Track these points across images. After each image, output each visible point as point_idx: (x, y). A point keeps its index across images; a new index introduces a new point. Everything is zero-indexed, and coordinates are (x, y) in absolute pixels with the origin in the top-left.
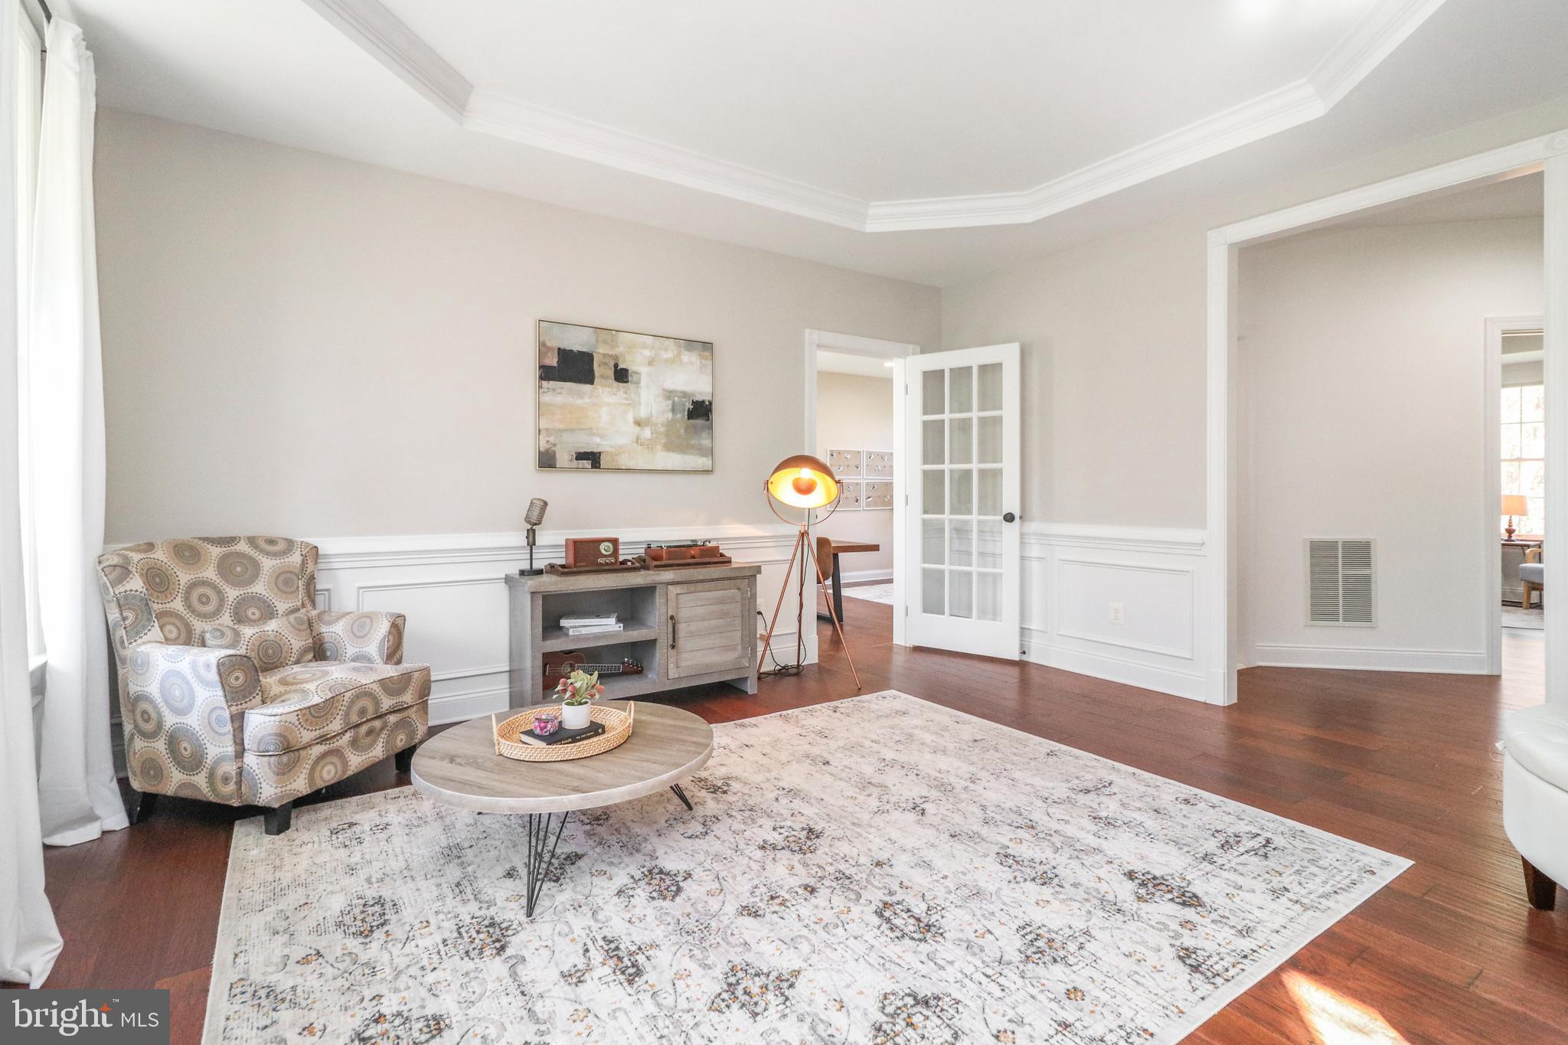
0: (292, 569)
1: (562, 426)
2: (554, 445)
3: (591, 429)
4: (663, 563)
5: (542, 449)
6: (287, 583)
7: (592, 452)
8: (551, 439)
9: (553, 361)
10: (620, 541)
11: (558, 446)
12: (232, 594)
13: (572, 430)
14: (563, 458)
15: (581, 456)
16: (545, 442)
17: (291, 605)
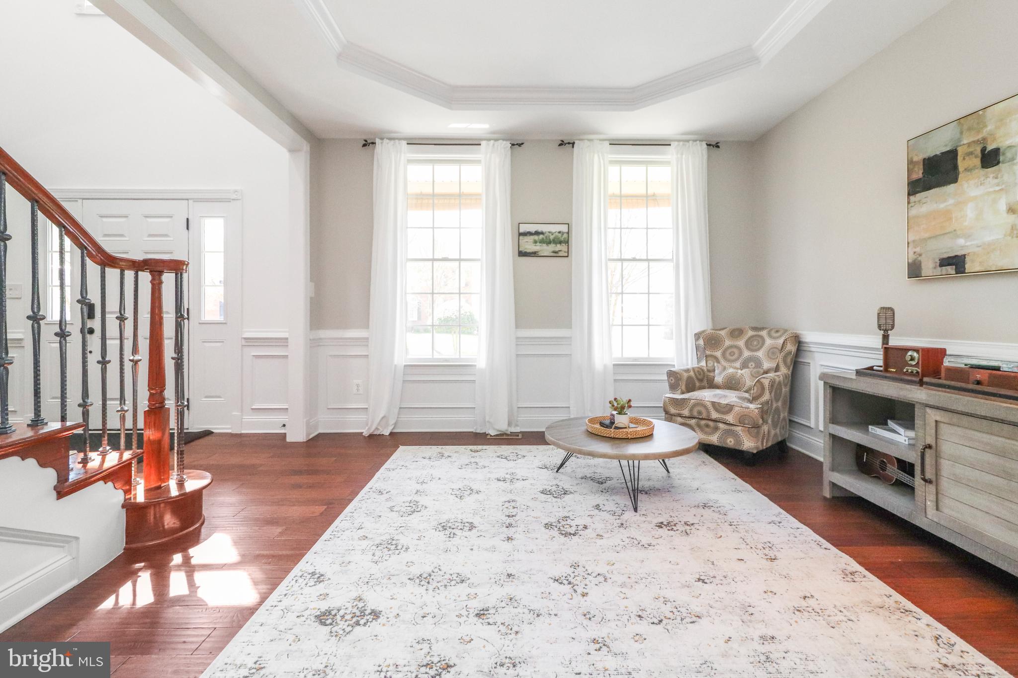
0: (777, 347)
1: (927, 235)
2: (920, 255)
3: (955, 230)
4: (940, 381)
5: (910, 261)
6: (773, 353)
7: (956, 256)
8: (918, 250)
9: (918, 174)
10: (948, 353)
11: (923, 256)
12: (746, 354)
13: (935, 237)
14: (928, 267)
15: (945, 262)
16: (912, 253)
17: (771, 365)
